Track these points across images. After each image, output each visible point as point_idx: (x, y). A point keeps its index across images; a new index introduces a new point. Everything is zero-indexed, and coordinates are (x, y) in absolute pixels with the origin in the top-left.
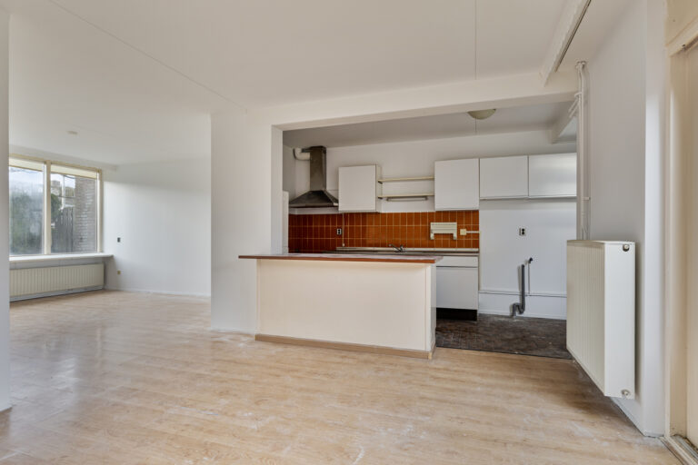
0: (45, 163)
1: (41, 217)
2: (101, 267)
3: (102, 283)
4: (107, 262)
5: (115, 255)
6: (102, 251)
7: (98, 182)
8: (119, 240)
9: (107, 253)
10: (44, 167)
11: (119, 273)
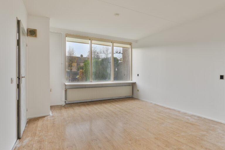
0: (112, 42)
1: (111, 65)
2: (131, 87)
3: (132, 94)
4: (133, 85)
5: (136, 82)
6: (132, 80)
7: (130, 49)
8: (138, 75)
9: (133, 81)
10: (111, 44)
11: (138, 90)
